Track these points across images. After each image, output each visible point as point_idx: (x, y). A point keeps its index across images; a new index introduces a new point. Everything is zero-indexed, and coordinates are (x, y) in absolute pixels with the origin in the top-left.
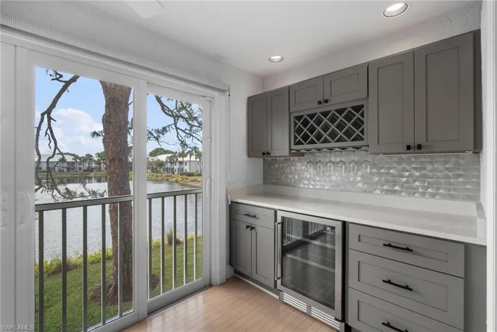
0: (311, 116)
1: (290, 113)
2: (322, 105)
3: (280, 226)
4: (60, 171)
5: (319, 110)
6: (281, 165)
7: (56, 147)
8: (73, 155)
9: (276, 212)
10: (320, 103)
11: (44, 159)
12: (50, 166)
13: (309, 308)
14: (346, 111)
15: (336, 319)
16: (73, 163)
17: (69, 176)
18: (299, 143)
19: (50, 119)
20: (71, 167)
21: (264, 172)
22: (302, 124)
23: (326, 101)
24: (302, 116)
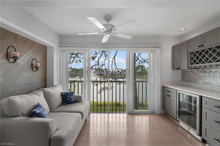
0: (197, 52)
1: (188, 52)
2: (201, 47)
3: (178, 96)
4: (118, 75)
5: (200, 49)
6: (189, 73)
7: (116, 67)
8: (121, 69)
9: (177, 91)
10: (199, 46)
11: (113, 71)
12: (115, 73)
13: (189, 129)
14: (213, 49)
15: (197, 134)
16: (121, 72)
17: (120, 76)
18: (192, 64)
19: (115, 59)
20: (121, 73)
21: (182, 76)
22: (193, 56)
23: (202, 46)
24: (193, 52)
